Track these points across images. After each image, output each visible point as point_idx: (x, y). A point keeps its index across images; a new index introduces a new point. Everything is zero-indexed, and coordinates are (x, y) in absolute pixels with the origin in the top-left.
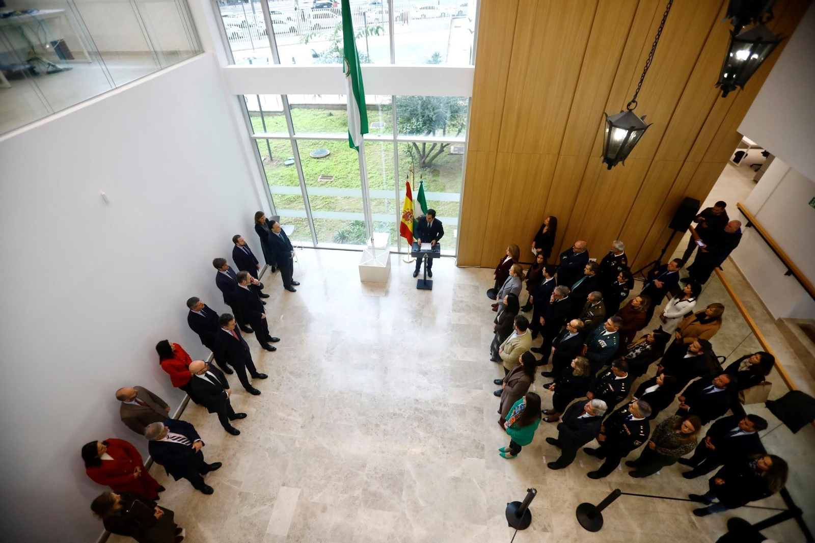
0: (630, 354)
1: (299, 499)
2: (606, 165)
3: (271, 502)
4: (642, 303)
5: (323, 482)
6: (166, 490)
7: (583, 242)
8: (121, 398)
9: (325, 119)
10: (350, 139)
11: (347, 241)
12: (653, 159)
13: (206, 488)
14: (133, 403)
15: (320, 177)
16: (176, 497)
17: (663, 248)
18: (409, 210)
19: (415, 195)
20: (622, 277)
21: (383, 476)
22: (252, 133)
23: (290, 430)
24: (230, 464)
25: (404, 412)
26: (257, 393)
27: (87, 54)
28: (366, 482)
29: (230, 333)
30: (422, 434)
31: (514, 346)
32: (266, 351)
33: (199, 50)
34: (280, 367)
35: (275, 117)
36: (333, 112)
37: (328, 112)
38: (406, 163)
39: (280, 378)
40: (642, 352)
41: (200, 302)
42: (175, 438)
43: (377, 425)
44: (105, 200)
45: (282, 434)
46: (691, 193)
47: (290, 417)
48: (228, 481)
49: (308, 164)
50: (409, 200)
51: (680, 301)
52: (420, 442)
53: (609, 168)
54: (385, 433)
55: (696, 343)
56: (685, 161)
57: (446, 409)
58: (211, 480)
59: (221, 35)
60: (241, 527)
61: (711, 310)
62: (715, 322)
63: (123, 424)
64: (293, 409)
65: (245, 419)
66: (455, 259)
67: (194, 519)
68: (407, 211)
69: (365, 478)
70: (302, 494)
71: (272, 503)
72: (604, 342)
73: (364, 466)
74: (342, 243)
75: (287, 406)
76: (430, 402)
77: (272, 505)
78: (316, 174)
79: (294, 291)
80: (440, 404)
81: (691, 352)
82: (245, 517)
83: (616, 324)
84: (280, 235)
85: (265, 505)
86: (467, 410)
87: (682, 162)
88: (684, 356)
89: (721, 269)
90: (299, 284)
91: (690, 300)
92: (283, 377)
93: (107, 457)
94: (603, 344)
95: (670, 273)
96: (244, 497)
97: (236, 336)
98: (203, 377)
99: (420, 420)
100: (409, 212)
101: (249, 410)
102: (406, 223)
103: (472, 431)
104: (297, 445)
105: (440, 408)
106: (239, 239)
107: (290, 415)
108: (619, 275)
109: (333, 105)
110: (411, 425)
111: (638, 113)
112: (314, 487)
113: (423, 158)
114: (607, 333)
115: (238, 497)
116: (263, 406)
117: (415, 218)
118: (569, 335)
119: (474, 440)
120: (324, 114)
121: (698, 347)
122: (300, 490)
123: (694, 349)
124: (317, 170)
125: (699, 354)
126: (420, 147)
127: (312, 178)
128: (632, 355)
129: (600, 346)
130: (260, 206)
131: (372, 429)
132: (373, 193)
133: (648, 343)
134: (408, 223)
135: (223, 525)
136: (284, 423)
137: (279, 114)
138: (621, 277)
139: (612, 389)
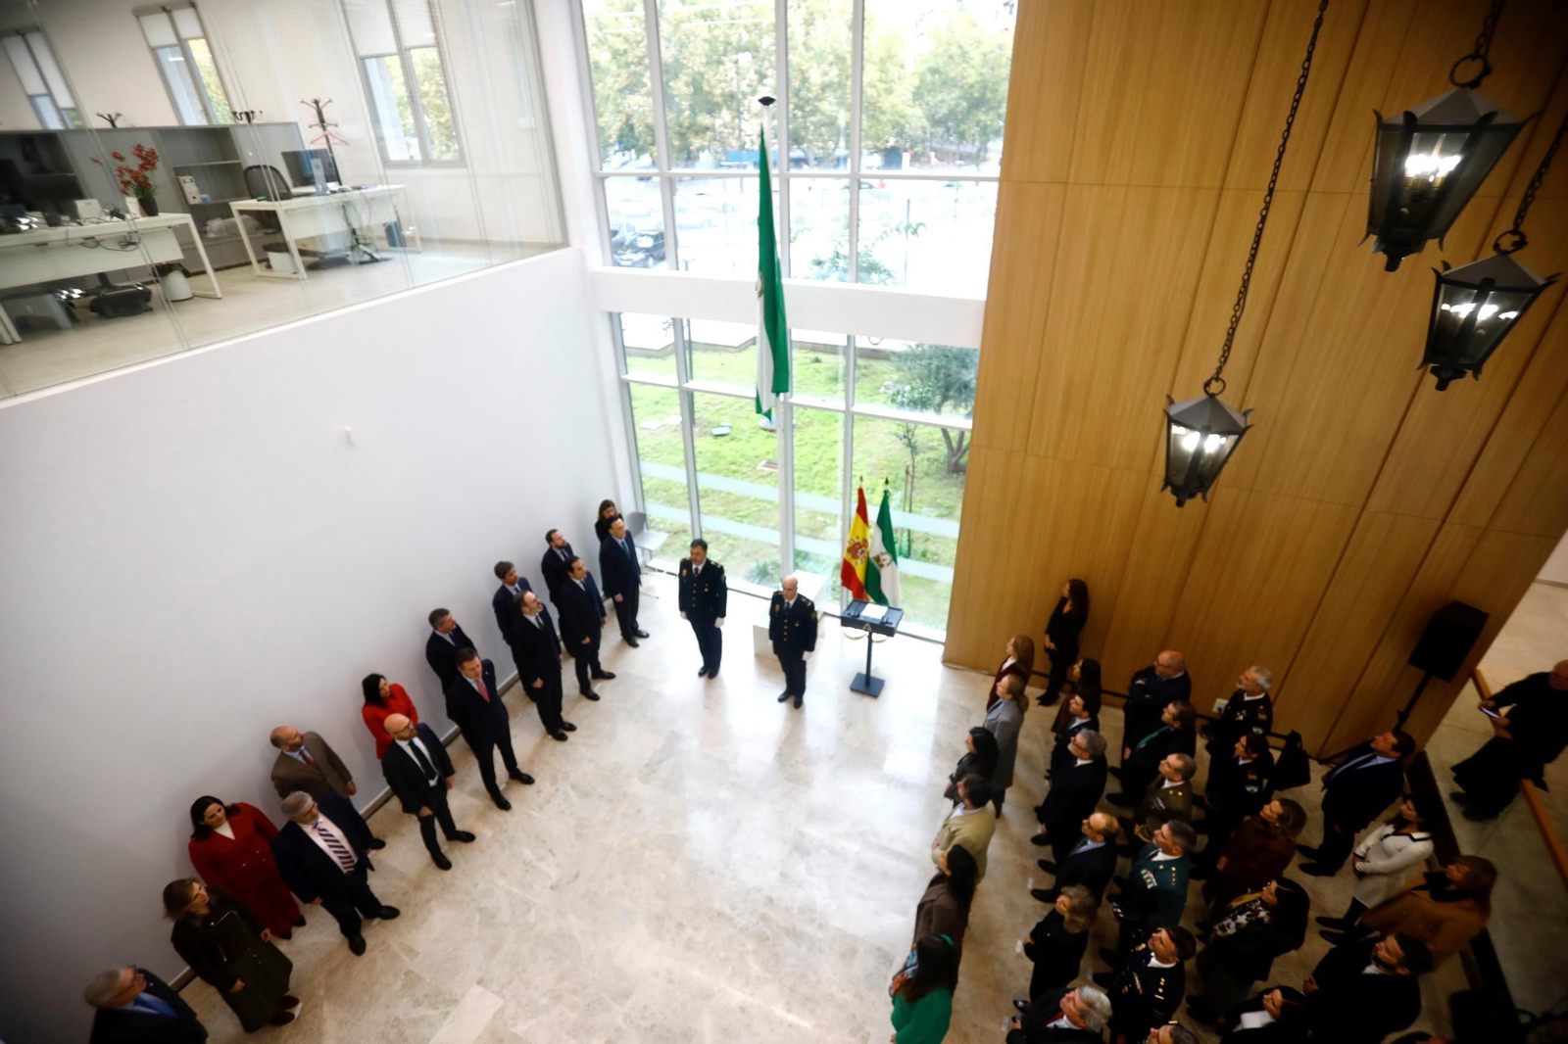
0: (1225, 923)
1: (494, 1017)
2: (1170, 498)
3: (447, 1006)
4: (1281, 818)
5: (544, 1001)
6: (307, 926)
7: (1174, 653)
8: (276, 741)
9: (806, 367)
10: (758, 400)
11: (768, 581)
12: (1364, 508)
13: (357, 939)
14: (296, 755)
15: (764, 462)
16: (314, 944)
17: (1402, 709)
18: (860, 540)
20: (1246, 748)
21: (653, 1027)
22: (623, 371)
23: (531, 886)
24: (414, 916)
25: (738, 915)
26: (504, 805)
27: (418, 241)
28: (618, 1029)
29: (475, 686)
30: (755, 968)
31: (954, 832)
32: (550, 737)
34: (559, 771)
36: (822, 356)
37: (813, 355)
38: (922, 460)
39: (553, 789)
40: (1250, 923)
41: (449, 617)
42: (324, 833)
43: (680, 926)
44: (348, 441)
45: (515, 890)
47: (542, 865)
48: (400, 944)
49: (751, 437)
50: (860, 521)
51: (1395, 834)
52: (746, 984)
53: (1180, 504)
54: (689, 946)
55: (1392, 942)
56: (1444, 521)
57: (821, 935)
58: (375, 933)
60: (383, 1033)
61: (1459, 870)
62: (1468, 903)
64: (550, 851)
65: (469, 845)
66: (941, 648)
67: (322, 992)
68: (856, 541)
69: (619, 1021)
70: (502, 1010)
71: (448, 1009)
72: (1151, 875)
73: (626, 996)
74: (758, 583)
75: (544, 842)
76: (795, 911)
77: (447, 1013)
78: (757, 457)
79: (635, 646)
80: (812, 920)
81: (1379, 962)
82: (397, 1019)
83: (1178, 840)
84: (623, 543)
85: (437, 1008)
86: (861, 950)
87: (1438, 522)
88: (1363, 969)
90: (647, 636)
91: (1416, 835)
92: (557, 790)
93: (226, 831)
94: (1150, 880)
95: (1380, 760)
96: (411, 980)
97: (486, 696)
98: (404, 744)
99: (762, 939)
100: (858, 543)
101: (484, 832)
102: (853, 562)
103: (856, 996)
104: (532, 917)
105: (809, 929)
106: (553, 536)
107: (541, 859)
108: (1238, 740)
109: (826, 345)
110: (743, 945)
112: (527, 1005)
113: (954, 455)
114: (1161, 857)
115: (403, 977)
116: (506, 831)
117: (871, 556)
118: (1085, 843)
119: (854, 1016)
120: (807, 358)
121: (1396, 955)
122: (500, 1002)
123: (1387, 955)
124: (761, 451)
125: (1400, 971)
126: (954, 435)
127: (748, 463)
128: (1228, 926)
129: (1144, 884)
131: (668, 930)
133: (1265, 905)
134: (856, 563)
135: (359, 1020)
136: (527, 871)
138: (1242, 746)
139: (1139, 986)
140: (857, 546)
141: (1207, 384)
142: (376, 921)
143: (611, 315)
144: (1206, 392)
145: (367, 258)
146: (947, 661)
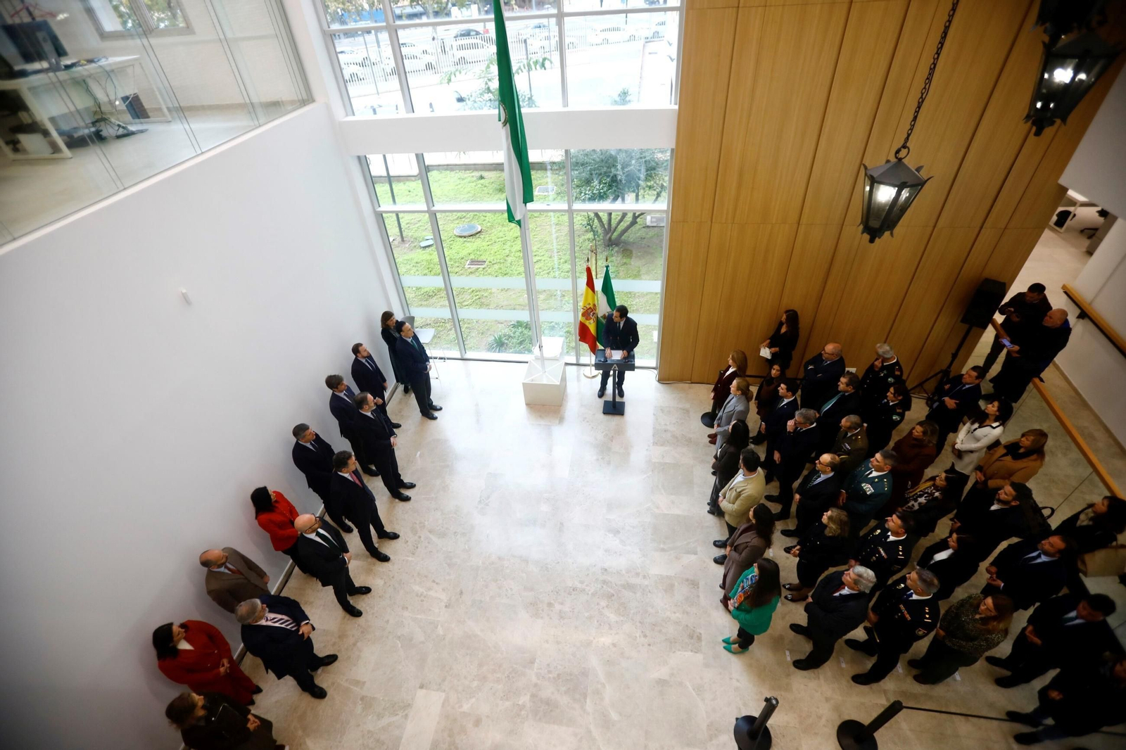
0: (910, 504)
1: (443, 706)
2: (867, 237)
3: (404, 710)
5: (475, 683)
6: (264, 691)
7: (836, 345)
8: (205, 563)
9: (474, 184)
10: (509, 210)
11: (506, 349)
12: (935, 227)
13: (316, 690)
14: (222, 569)
15: (468, 262)
16: (276, 702)
17: (954, 352)
18: (591, 306)
19: (598, 284)
20: (894, 394)
21: (559, 675)
22: (376, 205)
23: (430, 610)
24: (349, 658)
25: (587, 586)
26: (385, 559)
27: (165, 110)
28: (536, 685)
29: (350, 478)
30: (613, 617)
31: (740, 492)
32: (397, 500)
33: (307, 99)
34: (415, 523)
35: (408, 183)
36: (485, 174)
37: (477, 174)
38: (585, 240)
39: (417, 538)
40: (928, 501)
41: (310, 430)
42: (276, 620)
43: (550, 605)
44: (186, 300)
45: (419, 616)
46: (992, 272)
47: (432, 593)
48: (347, 680)
49: (451, 244)
50: (590, 291)
51: (980, 427)
52: (610, 628)
53: (872, 241)
54: (561, 616)
55: (1008, 489)
56: (981, 228)
57: (646, 582)
58: (323, 678)
59: (336, 78)
60: (363, 744)
61: (1027, 440)
62: (1035, 456)
63: (209, 598)
64: (434, 581)
65: (369, 595)
66: (656, 372)
67: (300, 733)
68: (588, 307)
69: (534, 679)
70: (446, 701)
71: (406, 712)
72: (870, 486)
73: (532, 662)
74: (499, 352)
75: (426, 577)
76: (624, 572)
77: (406, 715)
78: (463, 258)
79: (435, 418)
80: (638, 574)
81: (1000, 501)
82: (369, 732)
83: (888, 461)
84: (412, 341)
85: (397, 715)
86: (676, 584)
87: (978, 229)
88: (990, 508)
89: (1042, 380)
90: (441, 409)
91: (995, 425)
92: (420, 537)
93: (185, 646)
94: (868, 489)
95: (967, 386)
96: (368, 702)
97: (357, 482)
98: (313, 536)
99: (610, 596)
100: (590, 308)
101: (375, 583)
102: (587, 323)
103: (683, 613)
104: (440, 631)
105: (634, 581)
106: (360, 348)
107: (430, 589)
108: (889, 391)
109: (484, 164)
110: (598, 604)
111: (911, 162)
112: (463, 691)
113: (608, 234)
114: (875, 474)
115: (360, 702)
116: (393, 577)
117: (599, 316)
118: (820, 476)
119: (687, 626)
120: (473, 176)
121: (1011, 495)
122: (443, 695)
123: (1006, 497)
124: (464, 253)
125: (1013, 504)
126: (605, 218)
127: (457, 265)
128: (913, 505)
129: (865, 492)
130: (389, 303)
131: (543, 610)
132: (541, 283)
133: (937, 488)
134: (590, 323)
135: (340, 742)
136: (422, 601)
137: (413, 178)
138: (892, 393)
139: (883, 554)
140: (589, 311)
141: (898, 152)
142: (320, 671)
143: (359, 157)
144: (896, 158)
145: (121, 131)
146: (662, 380)
